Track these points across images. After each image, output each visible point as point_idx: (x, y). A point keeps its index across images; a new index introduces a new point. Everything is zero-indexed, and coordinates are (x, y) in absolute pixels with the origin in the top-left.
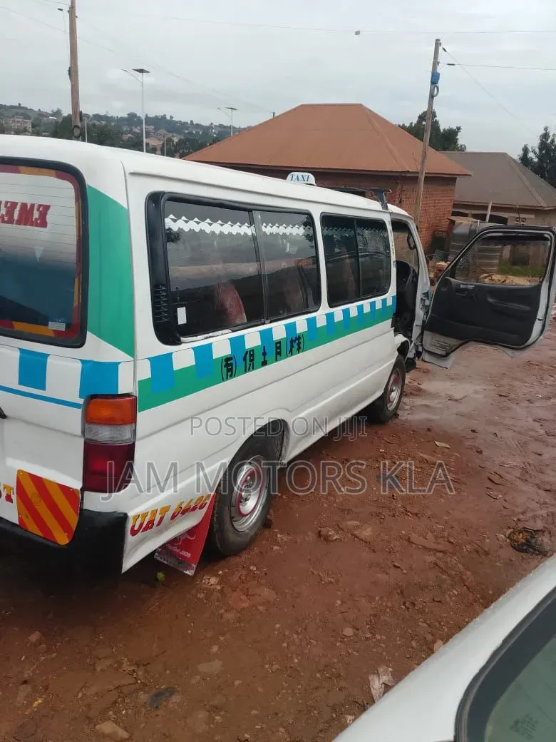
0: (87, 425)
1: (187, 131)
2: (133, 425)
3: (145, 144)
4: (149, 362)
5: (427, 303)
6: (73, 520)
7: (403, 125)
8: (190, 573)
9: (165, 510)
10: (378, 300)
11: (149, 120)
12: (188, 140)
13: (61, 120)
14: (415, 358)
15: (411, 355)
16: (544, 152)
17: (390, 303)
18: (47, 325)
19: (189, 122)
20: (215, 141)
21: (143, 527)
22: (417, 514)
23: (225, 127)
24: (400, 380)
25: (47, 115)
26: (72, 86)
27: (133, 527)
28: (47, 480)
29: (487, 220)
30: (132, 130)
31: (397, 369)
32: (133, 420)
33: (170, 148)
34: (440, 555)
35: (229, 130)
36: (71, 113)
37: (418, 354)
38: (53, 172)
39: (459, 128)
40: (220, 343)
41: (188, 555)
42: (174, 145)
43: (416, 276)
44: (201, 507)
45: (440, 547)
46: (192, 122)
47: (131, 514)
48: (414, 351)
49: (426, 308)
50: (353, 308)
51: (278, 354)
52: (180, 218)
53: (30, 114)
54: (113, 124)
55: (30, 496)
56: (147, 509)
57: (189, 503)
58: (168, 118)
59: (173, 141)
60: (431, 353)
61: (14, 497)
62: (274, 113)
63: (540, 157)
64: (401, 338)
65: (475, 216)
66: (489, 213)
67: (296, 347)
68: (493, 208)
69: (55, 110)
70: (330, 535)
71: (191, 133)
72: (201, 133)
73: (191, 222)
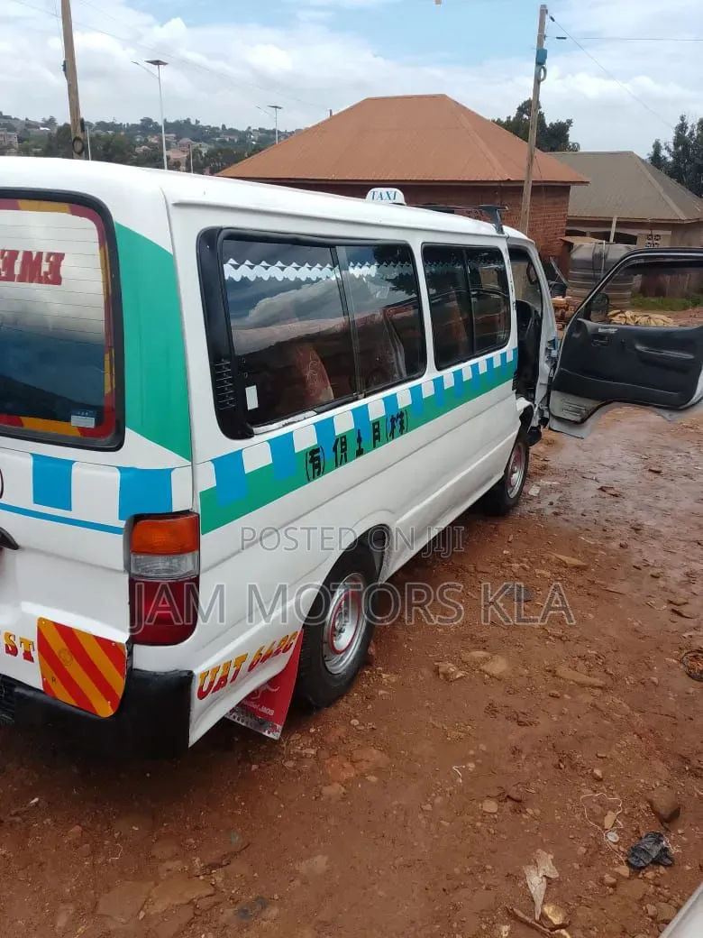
0: (133, 557)
1: (217, 139)
2: (196, 552)
3: (165, 158)
4: (213, 465)
5: (554, 353)
6: (118, 684)
7: (499, 120)
8: (275, 736)
9: (242, 659)
10: (496, 355)
11: (169, 127)
12: (220, 150)
13: (55, 131)
14: (539, 426)
15: (535, 423)
16: (680, 148)
17: (510, 358)
18: (68, 420)
19: (221, 127)
20: (257, 150)
21: (215, 685)
22: (560, 638)
23: (268, 132)
24: (523, 458)
25: (36, 126)
26: (69, 86)
27: (201, 688)
28: (79, 631)
29: (611, 240)
30: (147, 140)
31: (520, 444)
32: (195, 546)
33: (197, 161)
34: (598, 692)
35: (272, 136)
36: (69, 122)
37: (544, 421)
38: (66, 206)
39: (570, 122)
40: (303, 430)
41: (271, 712)
42: (202, 159)
43: (539, 320)
44: (285, 650)
45: (598, 682)
46: (224, 126)
47: (197, 672)
48: (538, 418)
49: (552, 361)
50: (465, 367)
51: (377, 438)
52: (243, 263)
53: (15, 125)
54: (122, 133)
55: (56, 653)
56: (217, 663)
57: (271, 647)
58: (193, 123)
59: (201, 153)
60: (559, 419)
61: (35, 654)
62: (331, 111)
63: (676, 155)
64: (523, 403)
65: (595, 235)
66: (613, 230)
67: (398, 427)
68: (619, 224)
69: (48, 118)
70: (452, 673)
71: (223, 142)
72: (236, 140)
73: (257, 267)
